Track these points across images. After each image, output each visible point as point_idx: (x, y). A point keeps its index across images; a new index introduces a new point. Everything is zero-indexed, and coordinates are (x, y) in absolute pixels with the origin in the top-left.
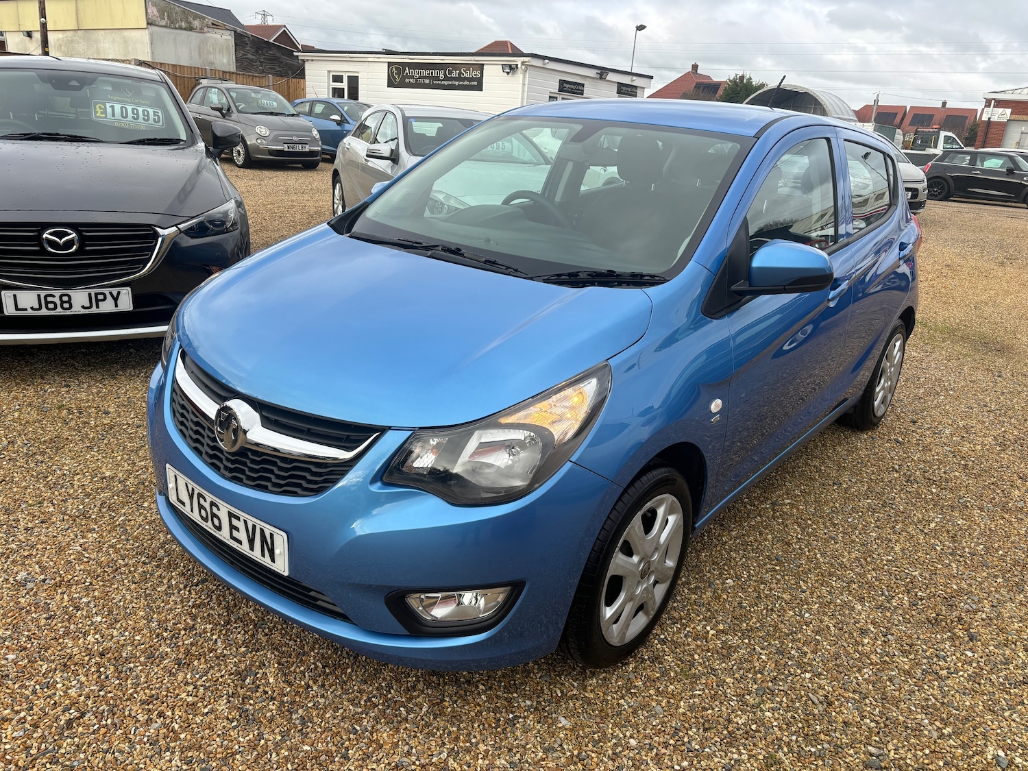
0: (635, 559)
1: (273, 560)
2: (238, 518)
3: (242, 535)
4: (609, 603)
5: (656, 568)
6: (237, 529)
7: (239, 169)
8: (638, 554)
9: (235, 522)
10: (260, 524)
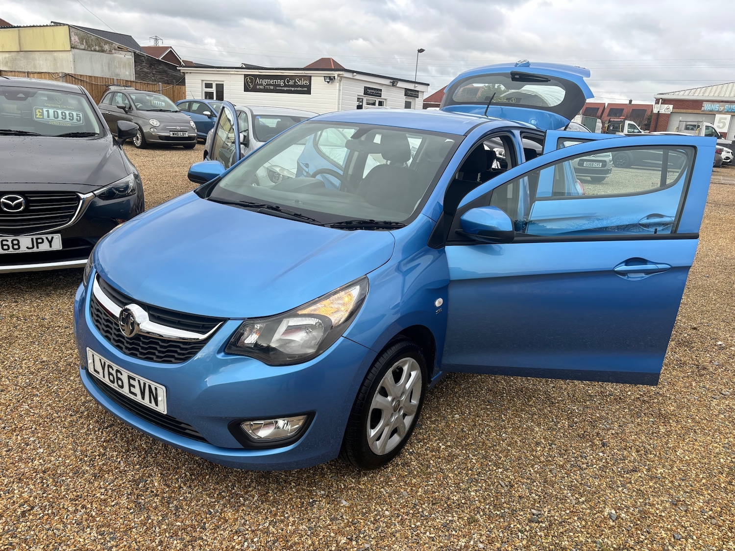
0: (389, 398)
1: (157, 405)
2: (134, 379)
3: (137, 390)
4: (373, 427)
5: (404, 405)
6: (134, 387)
7: (137, 149)
8: (391, 395)
9: (132, 382)
10: (148, 382)
